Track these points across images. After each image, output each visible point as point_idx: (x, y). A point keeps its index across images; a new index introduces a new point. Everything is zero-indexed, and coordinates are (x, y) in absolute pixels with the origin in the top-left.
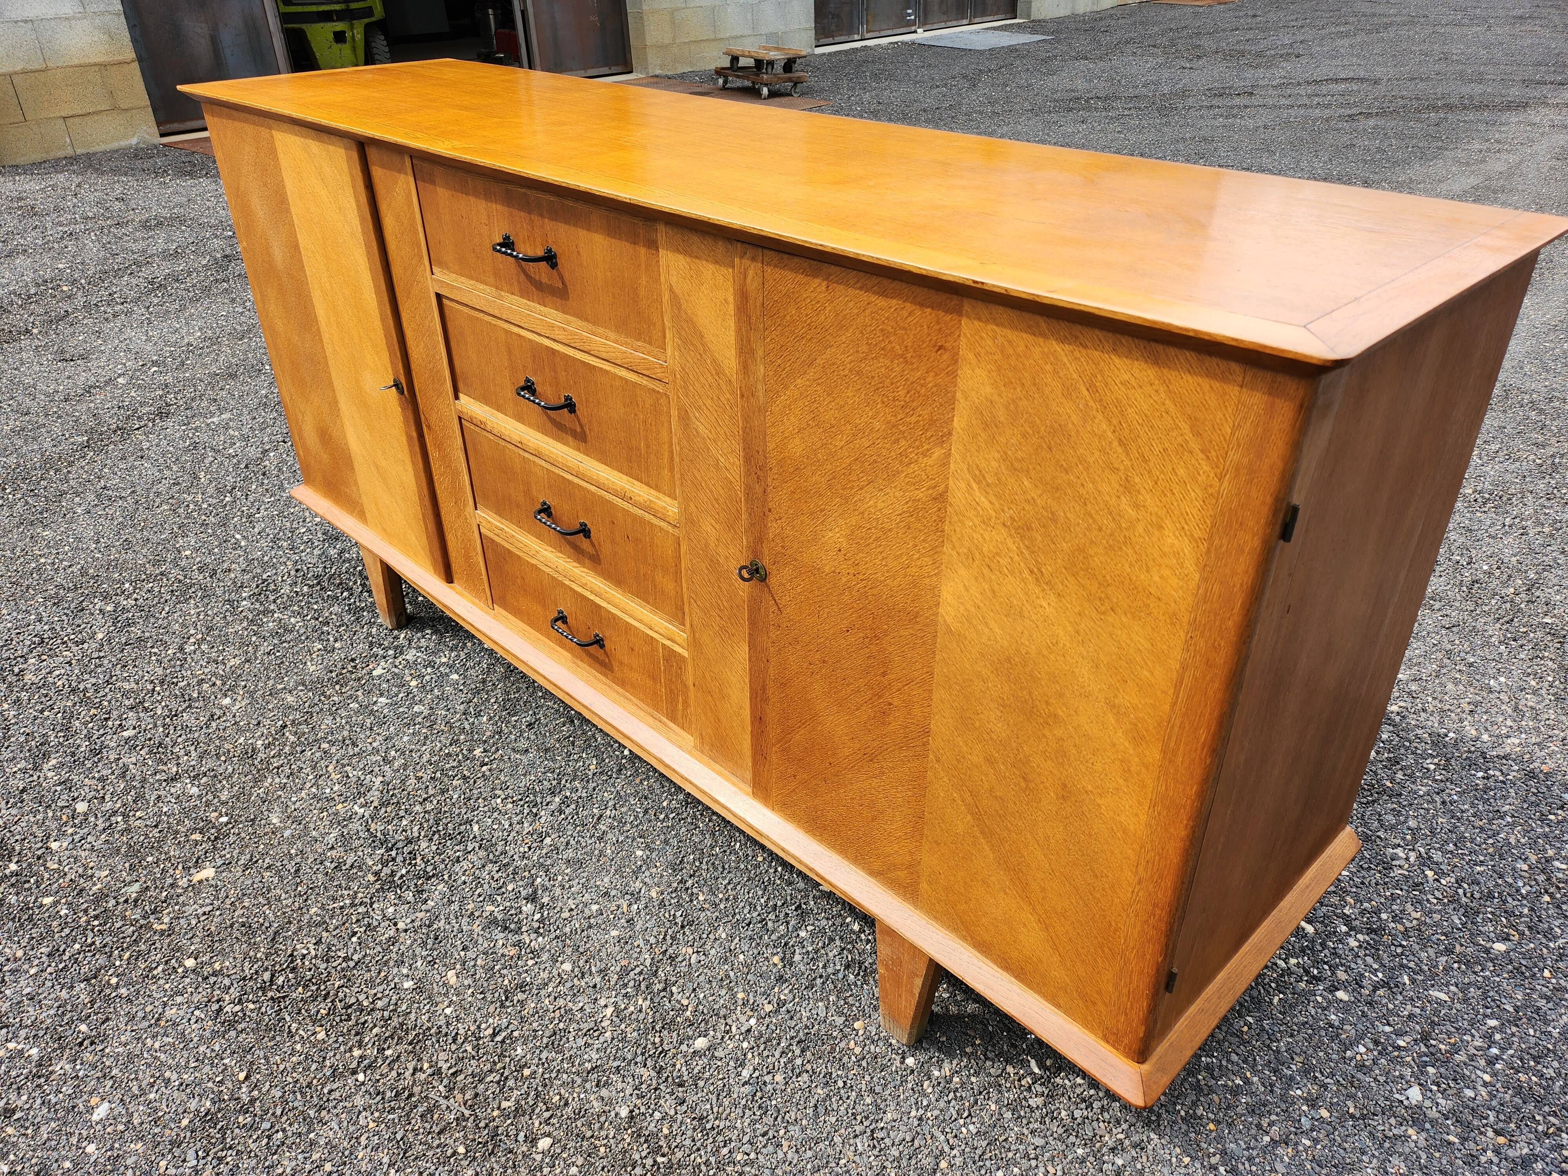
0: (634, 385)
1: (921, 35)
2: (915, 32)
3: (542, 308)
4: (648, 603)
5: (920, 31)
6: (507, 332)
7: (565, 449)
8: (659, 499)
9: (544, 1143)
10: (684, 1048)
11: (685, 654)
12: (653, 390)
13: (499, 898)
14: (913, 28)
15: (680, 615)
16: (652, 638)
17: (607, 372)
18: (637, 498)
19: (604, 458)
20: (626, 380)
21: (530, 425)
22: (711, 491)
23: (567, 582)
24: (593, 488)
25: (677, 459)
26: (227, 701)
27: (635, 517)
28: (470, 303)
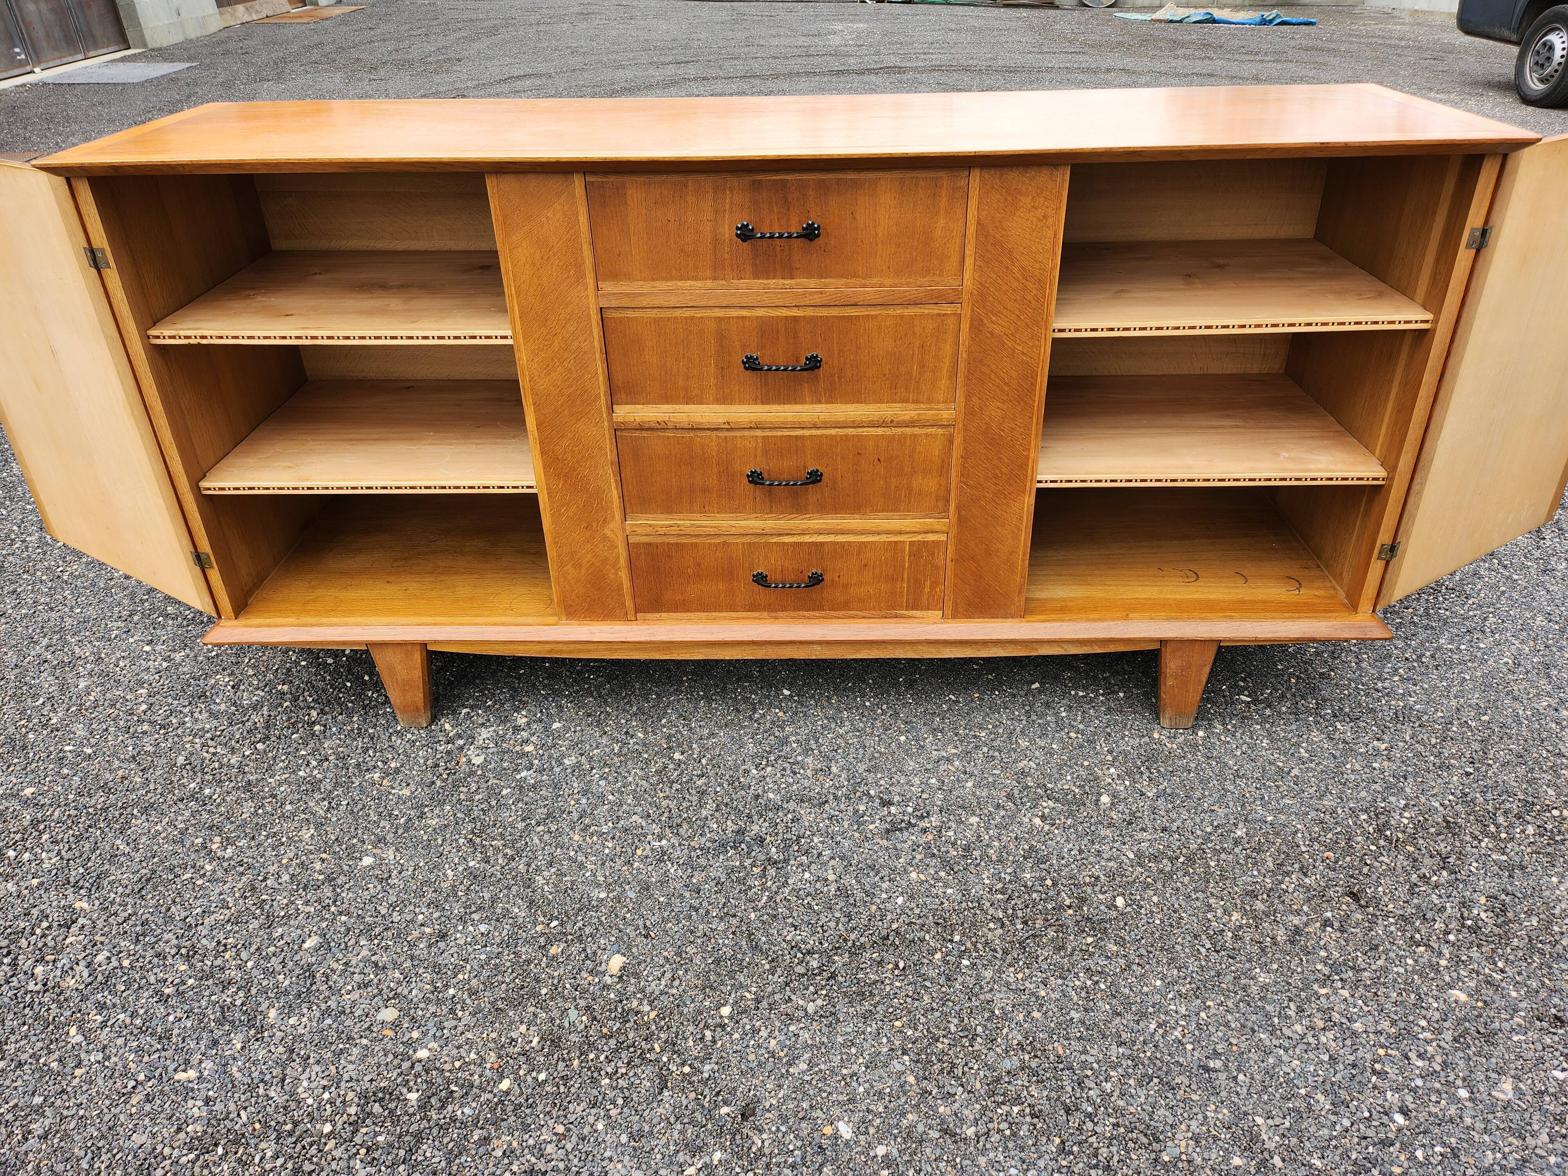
0: (912, 318)
1: (39, 75)
2: (32, 72)
3: (786, 282)
4: (899, 511)
5: (37, 70)
6: (720, 319)
7: (798, 407)
8: (930, 409)
9: (1120, 902)
10: (1102, 807)
11: (943, 537)
12: (939, 315)
13: (866, 818)
14: (28, 69)
15: (940, 504)
16: (896, 542)
17: (876, 316)
18: (900, 418)
19: (856, 397)
20: (902, 317)
21: (742, 402)
22: (1002, 379)
23: (775, 539)
24: (833, 432)
25: (962, 365)
26: (367, 861)
27: (892, 438)
28: (666, 304)
